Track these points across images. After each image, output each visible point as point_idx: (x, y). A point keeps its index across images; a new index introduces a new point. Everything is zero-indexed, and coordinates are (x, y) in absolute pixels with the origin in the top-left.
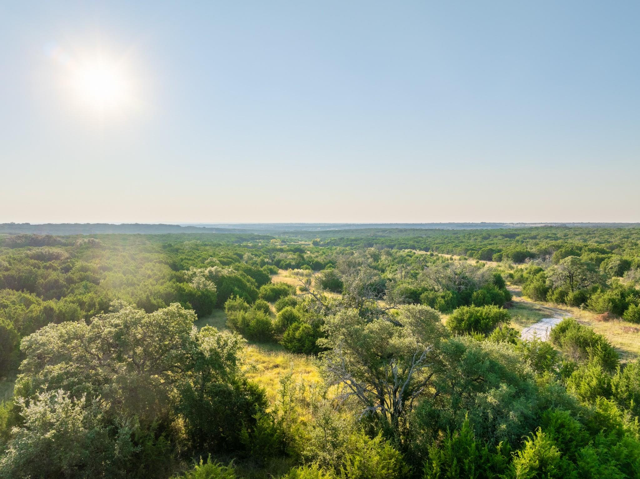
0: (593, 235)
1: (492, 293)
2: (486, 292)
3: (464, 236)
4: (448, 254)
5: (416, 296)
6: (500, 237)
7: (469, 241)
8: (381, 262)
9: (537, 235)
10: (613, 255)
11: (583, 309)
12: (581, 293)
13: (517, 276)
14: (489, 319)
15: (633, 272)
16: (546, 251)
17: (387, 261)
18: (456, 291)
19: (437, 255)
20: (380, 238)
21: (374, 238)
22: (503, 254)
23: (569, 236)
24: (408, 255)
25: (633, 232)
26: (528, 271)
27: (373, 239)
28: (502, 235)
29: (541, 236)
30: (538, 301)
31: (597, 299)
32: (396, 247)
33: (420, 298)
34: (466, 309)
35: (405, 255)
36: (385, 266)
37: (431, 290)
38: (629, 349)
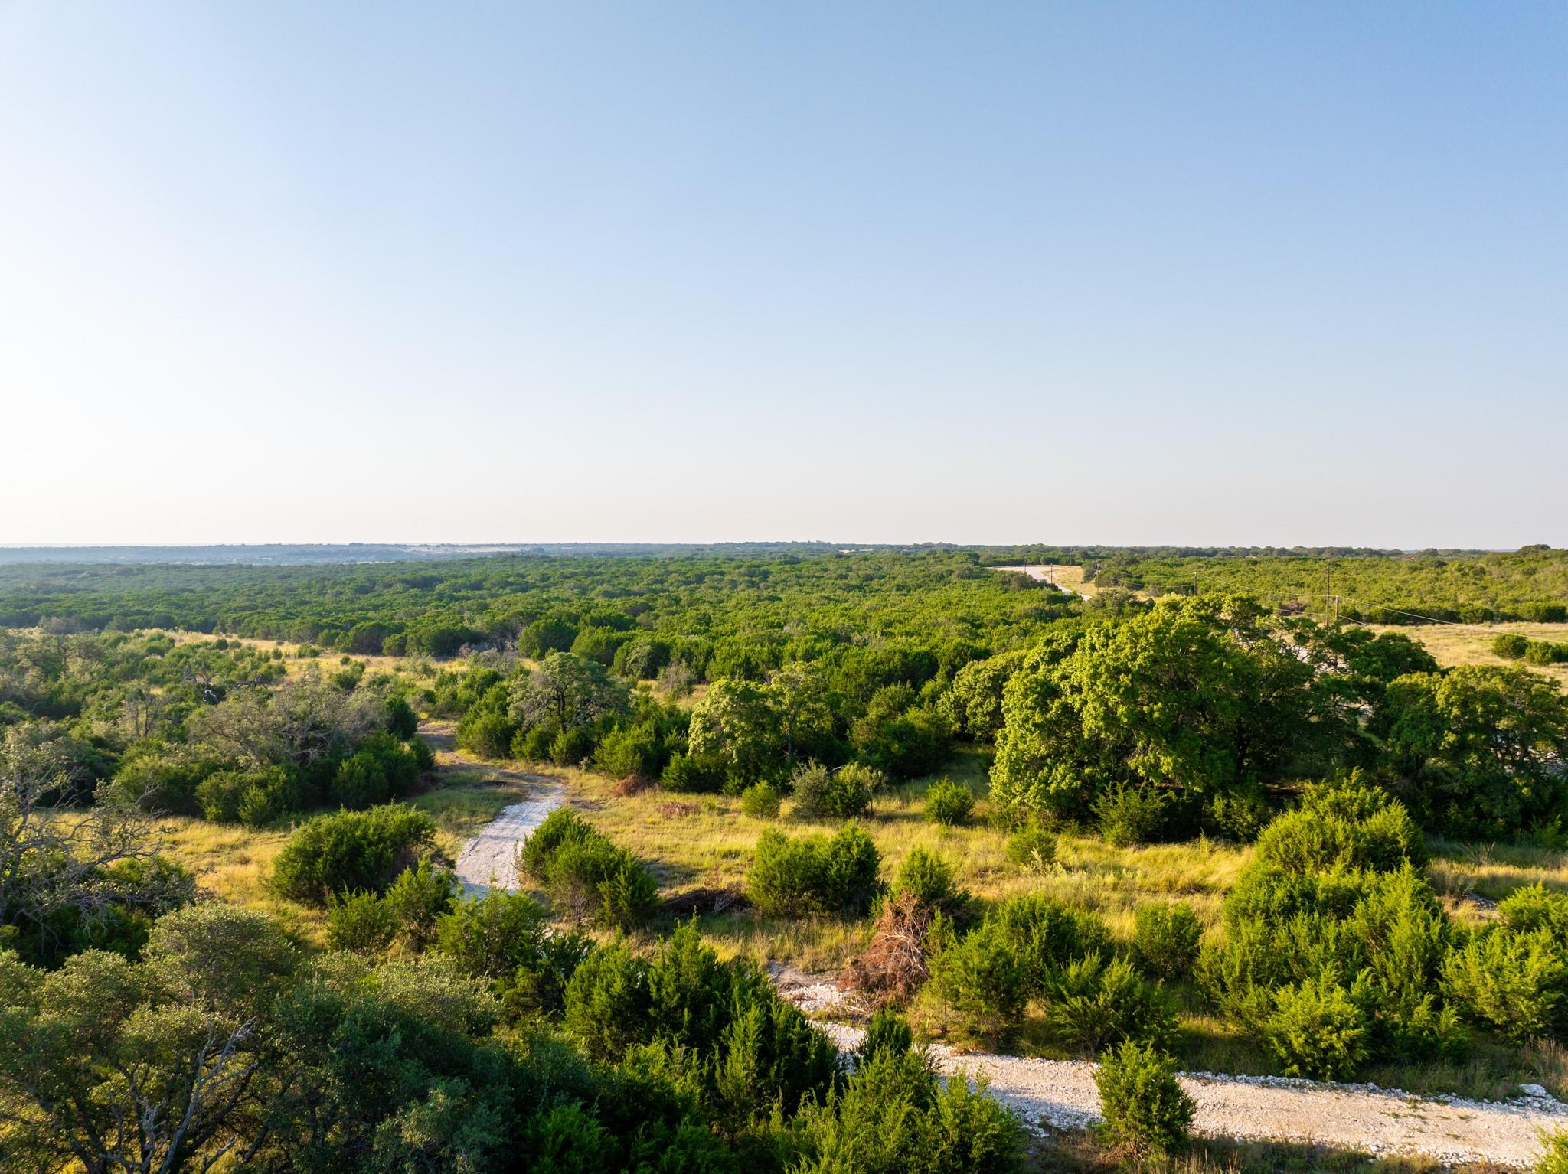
0: (598, 577)
1: (385, 758)
2: (372, 758)
3: (309, 587)
4: (266, 638)
5: (184, 789)
6: (399, 587)
7: (320, 599)
8: (68, 678)
9: (484, 580)
10: (637, 632)
11: (587, 771)
12: (581, 735)
13: (443, 696)
14: (385, 843)
15: (674, 668)
16: (505, 627)
17: (87, 675)
18: (297, 765)
19: (239, 645)
20: (62, 596)
21: (40, 596)
22: (409, 637)
23: (551, 580)
24: (152, 651)
25: (670, 568)
26: (467, 681)
27: (39, 601)
28: (405, 581)
29: (493, 580)
30: (492, 757)
31: (612, 746)
32: (113, 623)
33: (196, 795)
34: (326, 821)
35: (143, 651)
36: (81, 692)
37: (228, 768)
38: (675, 859)
